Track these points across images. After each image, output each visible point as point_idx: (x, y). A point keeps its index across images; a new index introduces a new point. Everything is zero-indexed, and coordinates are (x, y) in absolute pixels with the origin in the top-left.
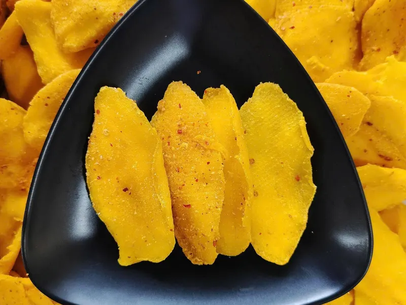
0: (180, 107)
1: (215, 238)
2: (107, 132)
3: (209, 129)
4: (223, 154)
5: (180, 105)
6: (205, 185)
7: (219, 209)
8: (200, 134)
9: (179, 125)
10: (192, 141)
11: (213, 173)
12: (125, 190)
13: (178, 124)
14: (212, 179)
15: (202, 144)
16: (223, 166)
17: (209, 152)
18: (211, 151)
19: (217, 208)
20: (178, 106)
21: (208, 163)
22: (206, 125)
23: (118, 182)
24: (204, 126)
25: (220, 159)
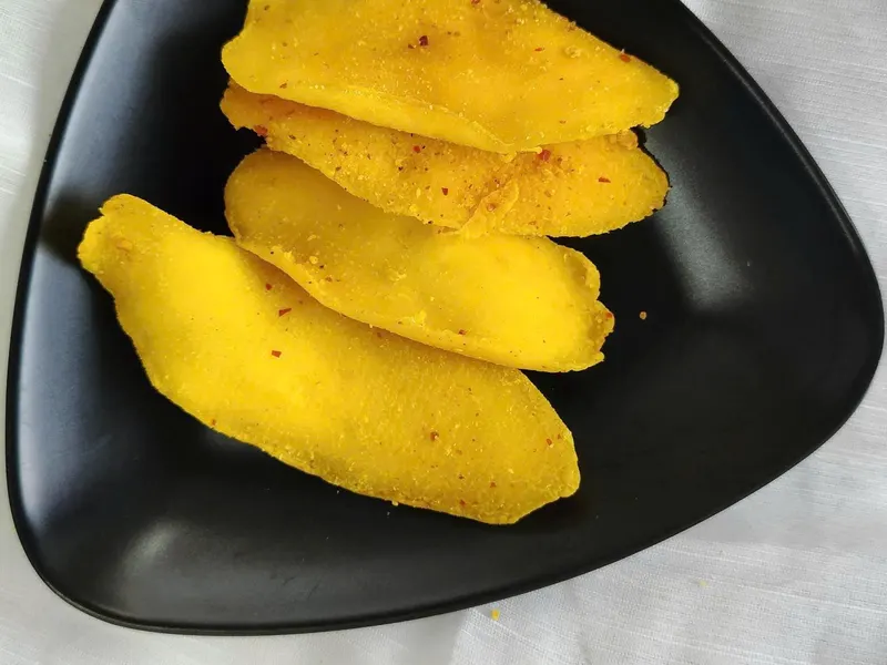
0: (602, 180)
1: (273, 137)
2: (573, 53)
3: (521, 226)
4: (452, 233)
5: (607, 181)
6: (399, 162)
7: (333, 173)
8: (520, 200)
9: (560, 160)
10: (510, 176)
11: (419, 192)
12: (424, 41)
13: (565, 159)
14: (405, 184)
15: (494, 194)
16: (426, 222)
17: (470, 203)
18: (471, 211)
19: (338, 169)
20: (606, 177)
21: (445, 191)
22: (535, 223)
23: (449, 33)
24: (533, 217)
25: (444, 222)
